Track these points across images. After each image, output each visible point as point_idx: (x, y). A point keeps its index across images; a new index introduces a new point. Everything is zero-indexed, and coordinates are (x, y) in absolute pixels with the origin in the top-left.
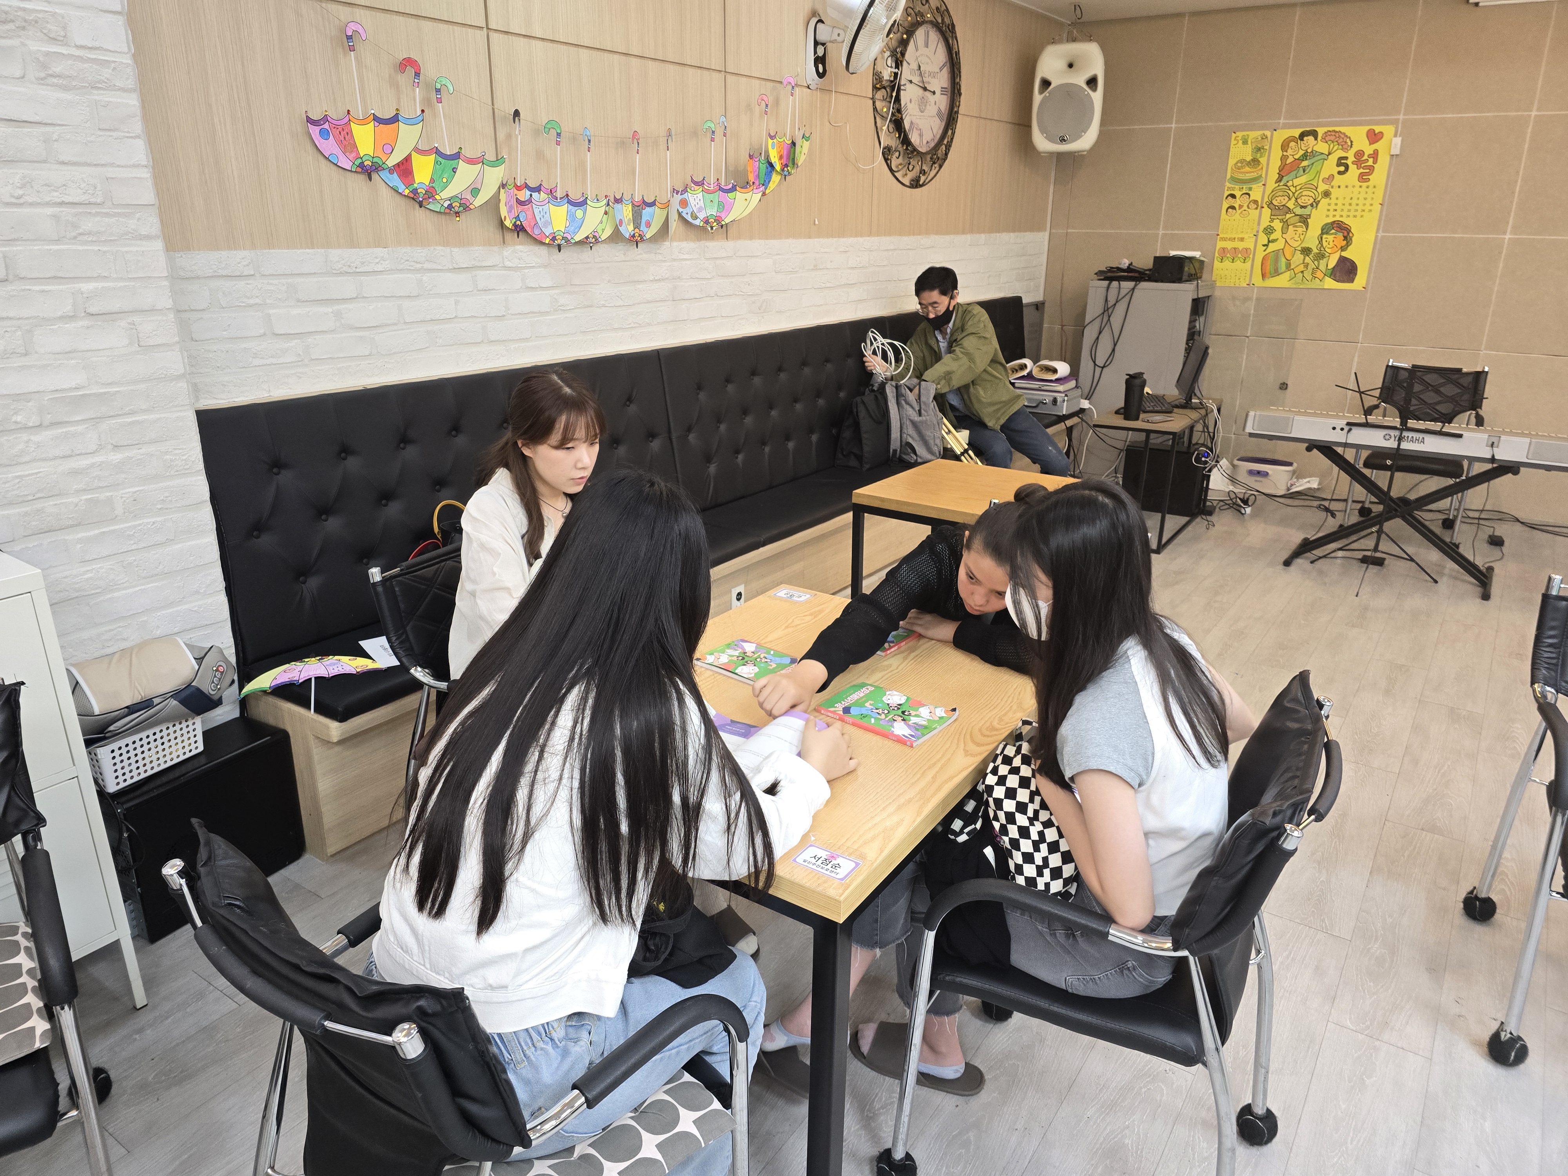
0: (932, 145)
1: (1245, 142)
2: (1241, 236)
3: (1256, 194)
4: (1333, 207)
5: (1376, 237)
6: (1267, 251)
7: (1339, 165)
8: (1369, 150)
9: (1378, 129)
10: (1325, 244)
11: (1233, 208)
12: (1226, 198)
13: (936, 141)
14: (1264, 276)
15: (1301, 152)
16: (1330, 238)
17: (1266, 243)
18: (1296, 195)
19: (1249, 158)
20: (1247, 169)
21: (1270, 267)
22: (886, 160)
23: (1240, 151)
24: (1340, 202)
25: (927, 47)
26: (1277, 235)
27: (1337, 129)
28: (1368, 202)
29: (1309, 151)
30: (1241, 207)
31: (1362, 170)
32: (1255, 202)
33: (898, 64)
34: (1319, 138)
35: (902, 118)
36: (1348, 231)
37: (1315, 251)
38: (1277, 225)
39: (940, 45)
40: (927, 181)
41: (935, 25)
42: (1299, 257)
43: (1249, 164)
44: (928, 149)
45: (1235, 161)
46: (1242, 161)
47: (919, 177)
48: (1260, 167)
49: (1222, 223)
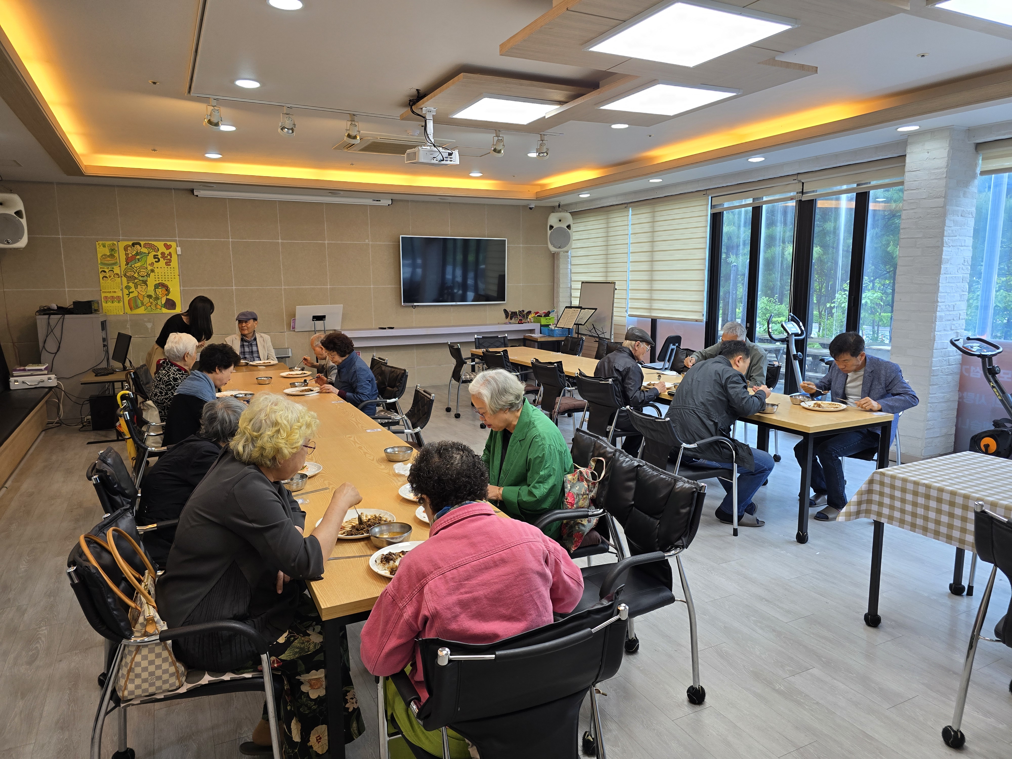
1: (104, 246)
2: (114, 290)
3: (117, 270)
4: (157, 277)
5: (180, 289)
6: (130, 297)
7: (155, 258)
8: (167, 252)
9: (169, 243)
10: (158, 293)
11: (106, 277)
12: (101, 272)
14: (131, 309)
15: (135, 252)
16: (160, 290)
17: (128, 293)
18: (138, 271)
19: (108, 254)
20: (108, 259)
21: (133, 305)
23: (102, 250)
24: (160, 274)
26: (133, 289)
27: (150, 242)
28: (173, 274)
29: (139, 251)
30: (110, 277)
31: (166, 261)
32: (117, 274)
34: (142, 246)
36: (168, 287)
37: (154, 296)
38: (131, 284)
42: (146, 300)
43: (109, 256)
45: (101, 255)
46: (105, 255)
48: (116, 258)
49: (102, 285)
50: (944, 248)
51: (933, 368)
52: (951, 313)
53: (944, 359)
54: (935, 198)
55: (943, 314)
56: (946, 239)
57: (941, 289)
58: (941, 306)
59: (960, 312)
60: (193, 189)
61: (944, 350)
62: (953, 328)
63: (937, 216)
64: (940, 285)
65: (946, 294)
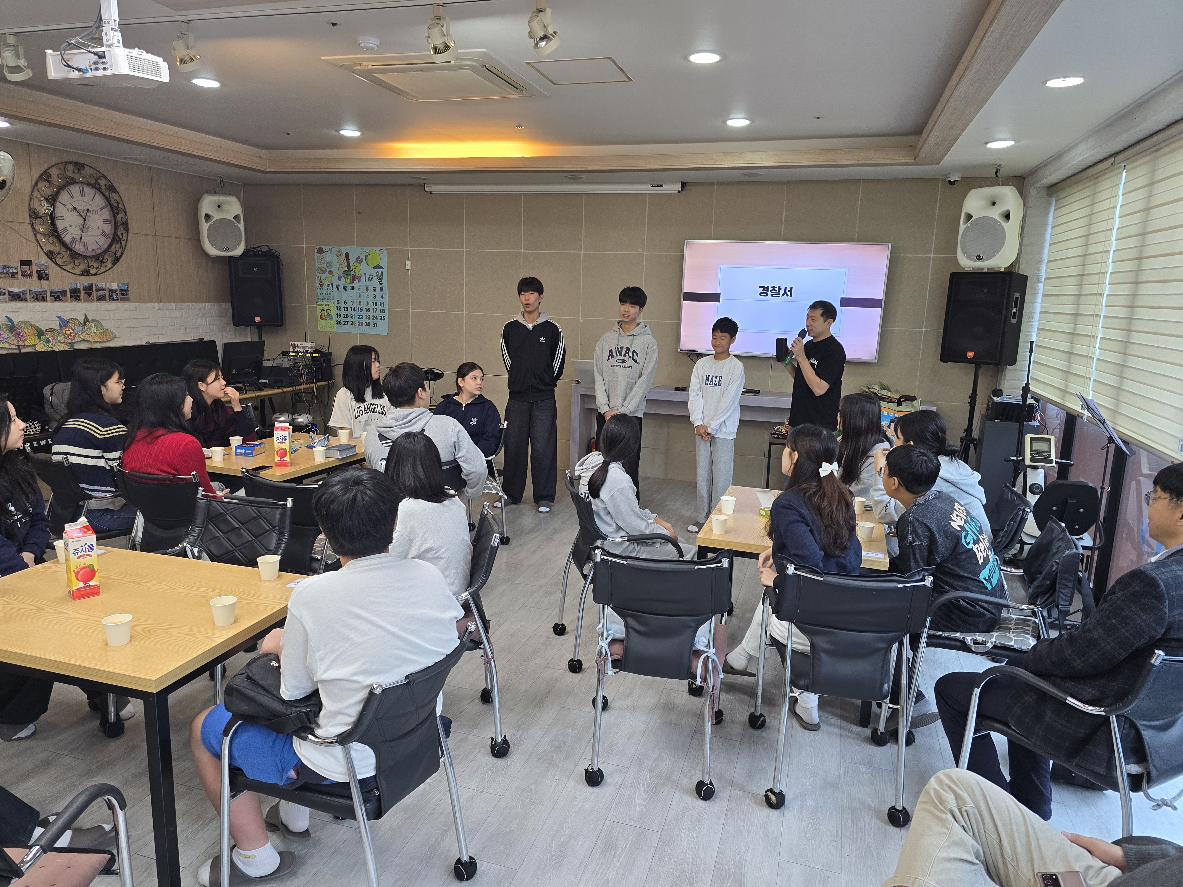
0: (99, 251)
13: (103, 250)
22: (51, 259)
25: (84, 196)
33: (53, 205)
35: (59, 235)
39: (97, 195)
40: (100, 272)
41: (89, 184)
44: (95, 254)
47: (89, 270)
60: (425, 184)
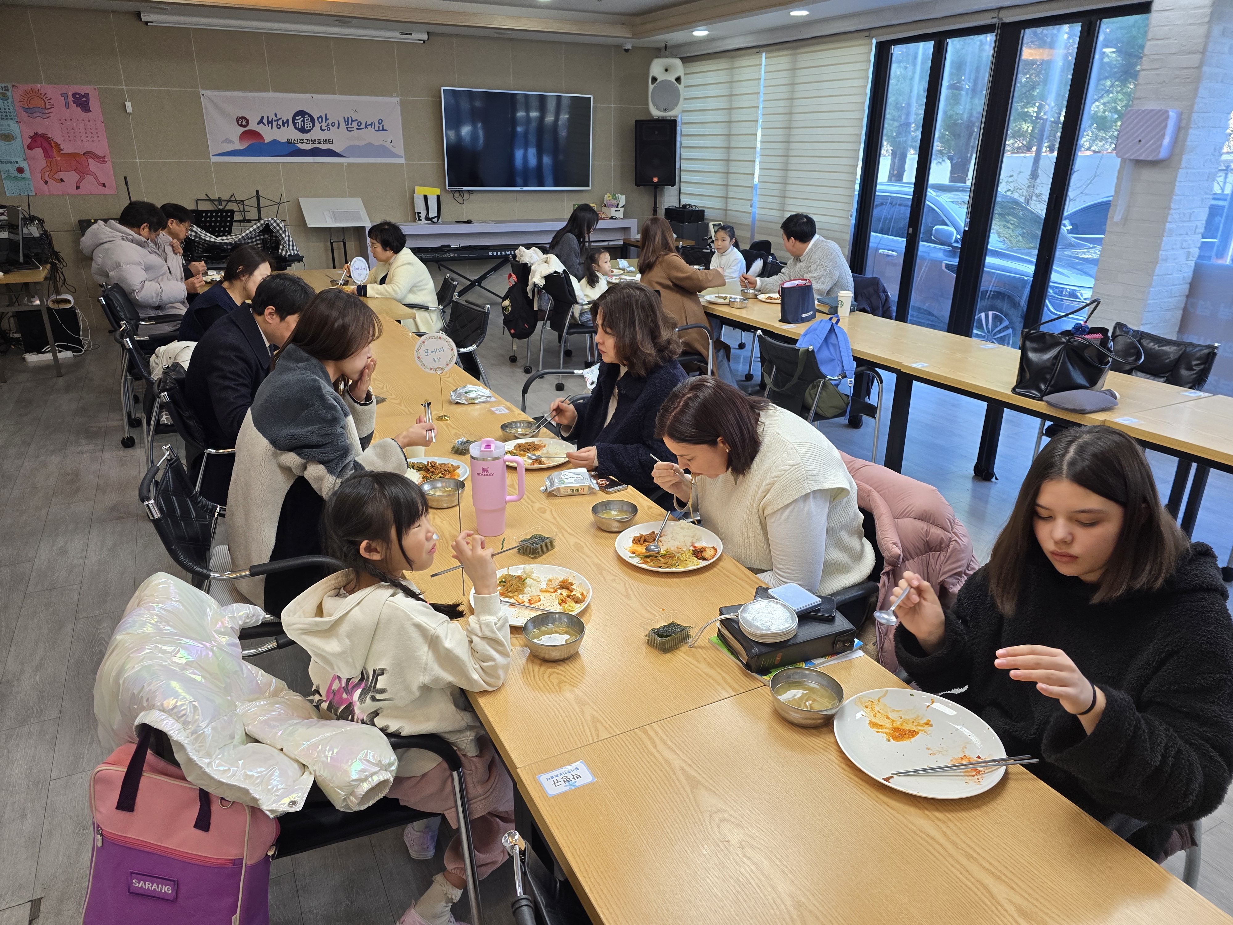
50: (1191, 131)
51: (1149, 302)
52: (1185, 224)
53: (1166, 288)
54: (1189, 53)
55: (1175, 226)
56: (1195, 116)
57: (1177, 191)
58: (1174, 215)
59: (1198, 224)
60: (140, 12)
61: (1168, 276)
62: (1185, 245)
63: (1188, 80)
64: (1177, 184)
65: (1182, 197)
